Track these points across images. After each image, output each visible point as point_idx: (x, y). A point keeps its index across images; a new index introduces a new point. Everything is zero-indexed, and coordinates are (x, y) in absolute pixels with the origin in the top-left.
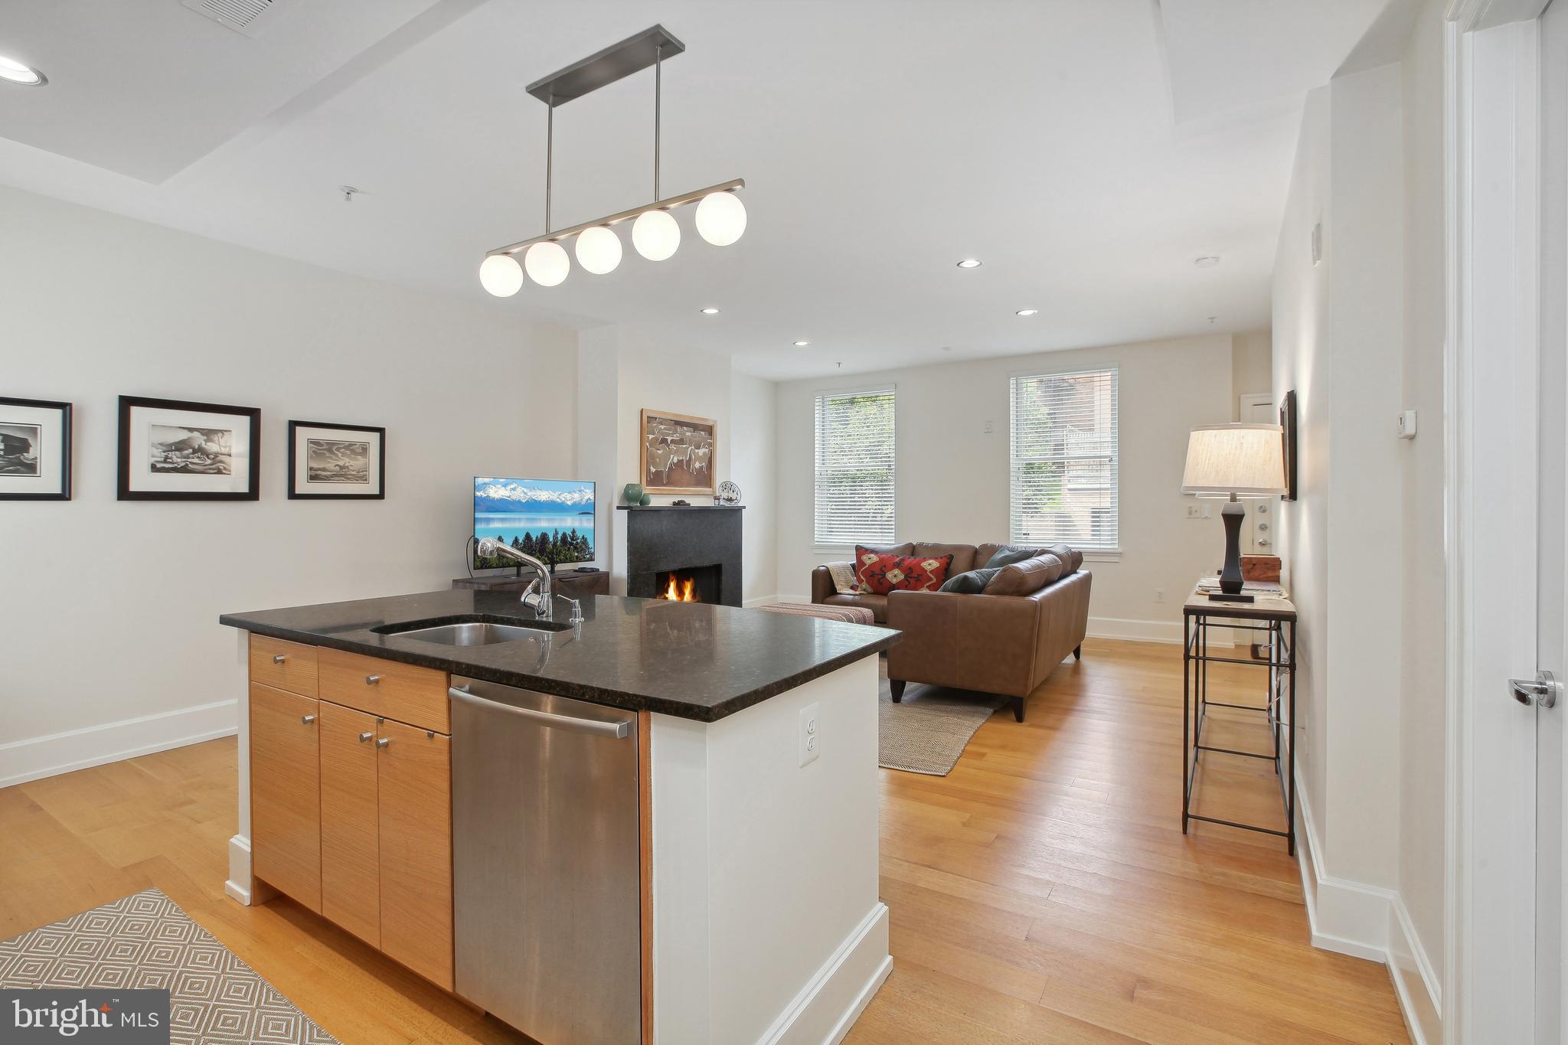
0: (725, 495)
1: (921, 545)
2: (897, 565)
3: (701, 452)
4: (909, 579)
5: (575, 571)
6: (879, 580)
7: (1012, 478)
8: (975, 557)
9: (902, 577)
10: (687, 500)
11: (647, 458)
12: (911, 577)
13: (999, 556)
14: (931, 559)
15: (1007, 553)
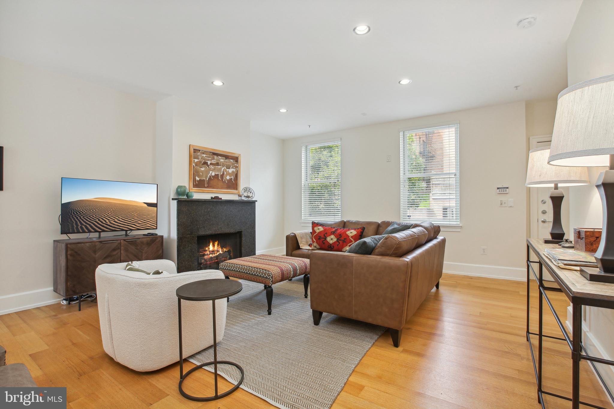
0: (245, 194)
1: (348, 221)
2: (333, 233)
3: (230, 171)
5: (144, 235)
6: (323, 241)
7: (401, 186)
8: (378, 228)
9: (335, 240)
10: (220, 196)
11: (194, 172)
12: (340, 240)
13: (390, 228)
14: (352, 229)
15: (396, 226)
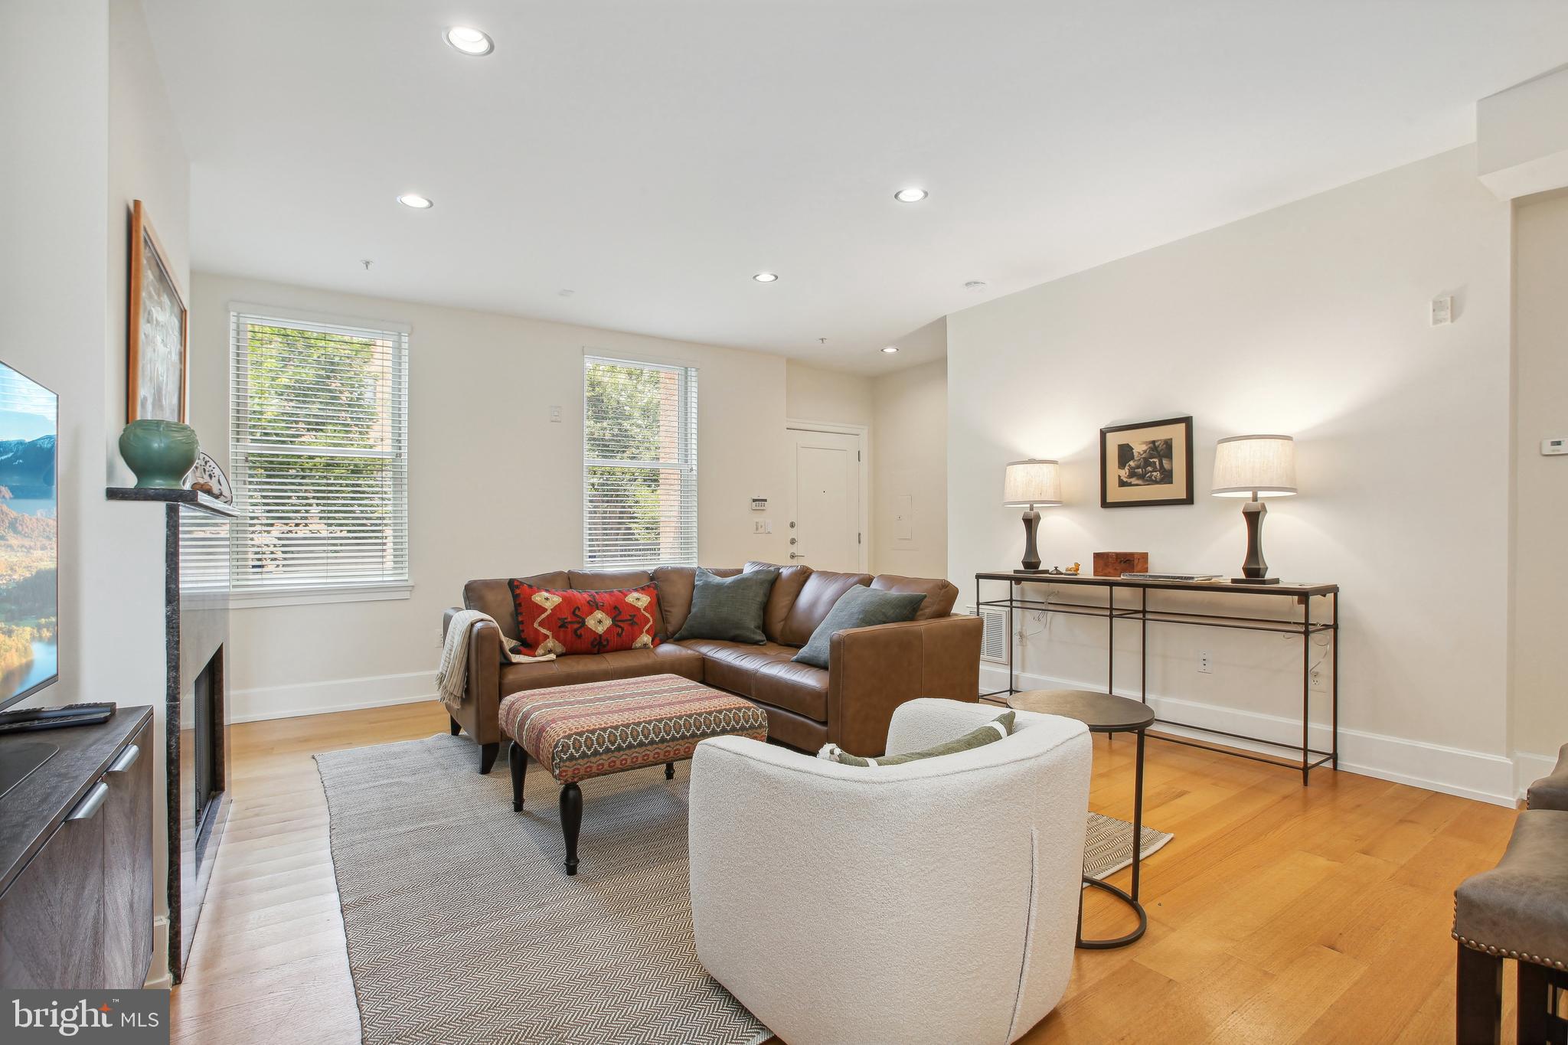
4: (619, 624)
6: (576, 631)
9: (608, 622)
12: (622, 621)
14: (637, 591)
